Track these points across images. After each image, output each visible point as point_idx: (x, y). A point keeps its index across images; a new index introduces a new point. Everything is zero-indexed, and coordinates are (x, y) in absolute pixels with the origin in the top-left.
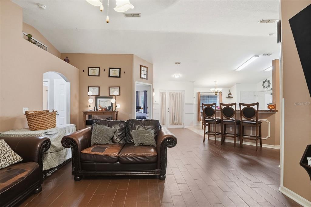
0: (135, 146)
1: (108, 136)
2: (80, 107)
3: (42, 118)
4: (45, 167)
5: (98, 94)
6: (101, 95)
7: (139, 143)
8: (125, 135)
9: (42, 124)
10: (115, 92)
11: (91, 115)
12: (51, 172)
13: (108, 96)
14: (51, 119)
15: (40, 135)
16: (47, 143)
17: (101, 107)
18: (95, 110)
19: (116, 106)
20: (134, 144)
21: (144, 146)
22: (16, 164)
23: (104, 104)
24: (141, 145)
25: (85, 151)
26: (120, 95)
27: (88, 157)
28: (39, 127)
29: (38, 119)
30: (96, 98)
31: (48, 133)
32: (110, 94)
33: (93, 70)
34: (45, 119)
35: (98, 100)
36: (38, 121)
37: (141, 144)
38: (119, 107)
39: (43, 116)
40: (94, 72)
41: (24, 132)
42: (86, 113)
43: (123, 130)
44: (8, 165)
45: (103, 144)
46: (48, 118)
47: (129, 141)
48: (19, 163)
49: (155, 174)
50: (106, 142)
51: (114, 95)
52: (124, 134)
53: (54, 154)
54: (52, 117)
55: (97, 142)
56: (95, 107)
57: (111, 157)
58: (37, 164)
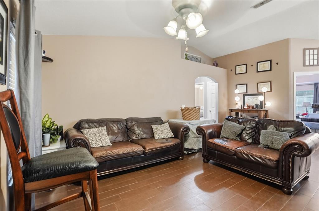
0: (259, 146)
1: (234, 132)
2: (229, 105)
3: (189, 112)
4: (187, 145)
5: (246, 92)
6: (249, 93)
7: (264, 144)
8: (255, 134)
9: (189, 116)
10: (265, 88)
11: (239, 113)
12: (193, 151)
13: (256, 93)
14: (195, 113)
15: (186, 124)
16: (187, 129)
17: (248, 105)
18: (241, 108)
19: (265, 104)
20: (260, 145)
21: (271, 148)
22: (170, 138)
23: (251, 101)
24: (267, 147)
25: (210, 140)
26: (271, 91)
27: (212, 145)
28: (187, 118)
29: (187, 113)
30: (244, 96)
31: (191, 123)
32: (259, 91)
33: (240, 68)
34: (191, 113)
35: (246, 97)
36: (187, 114)
37: (267, 145)
38: (270, 105)
39: (190, 111)
40: (241, 70)
41: (179, 121)
42: (231, 111)
43: (254, 129)
44: (167, 137)
45: (229, 139)
46: (193, 112)
47: (257, 141)
48: (172, 138)
49: (275, 182)
50: (233, 138)
51: (262, 92)
52: (254, 132)
53: (195, 139)
54: (196, 112)
55: (225, 136)
56: (241, 105)
57: (228, 150)
58: (180, 141)
